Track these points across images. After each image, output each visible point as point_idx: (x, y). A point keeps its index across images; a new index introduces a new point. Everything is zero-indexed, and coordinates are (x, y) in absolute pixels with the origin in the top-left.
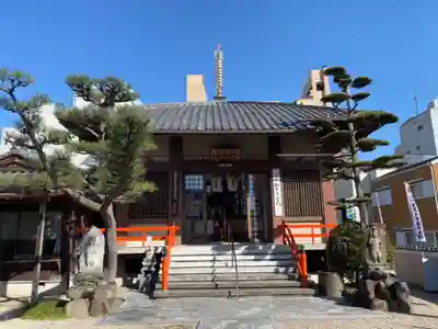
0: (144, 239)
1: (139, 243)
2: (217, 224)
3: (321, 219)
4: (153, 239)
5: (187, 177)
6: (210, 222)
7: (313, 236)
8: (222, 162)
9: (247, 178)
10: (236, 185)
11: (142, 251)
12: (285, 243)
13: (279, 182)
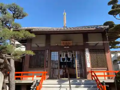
0: (33, 77)
1: (31, 78)
2: (64, 71)
3: (106, 68)
4: (37, 77)
5: (52, 53)
6: (62, 70)
7: (105, 76)
8: (65, 46)
9: (75, 53)
10: (71, 55)
11: (31, 82)
12: (92, 79)
13: (88, 54)
